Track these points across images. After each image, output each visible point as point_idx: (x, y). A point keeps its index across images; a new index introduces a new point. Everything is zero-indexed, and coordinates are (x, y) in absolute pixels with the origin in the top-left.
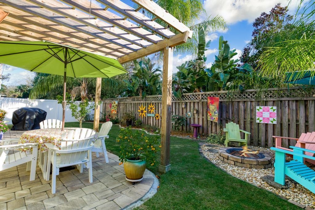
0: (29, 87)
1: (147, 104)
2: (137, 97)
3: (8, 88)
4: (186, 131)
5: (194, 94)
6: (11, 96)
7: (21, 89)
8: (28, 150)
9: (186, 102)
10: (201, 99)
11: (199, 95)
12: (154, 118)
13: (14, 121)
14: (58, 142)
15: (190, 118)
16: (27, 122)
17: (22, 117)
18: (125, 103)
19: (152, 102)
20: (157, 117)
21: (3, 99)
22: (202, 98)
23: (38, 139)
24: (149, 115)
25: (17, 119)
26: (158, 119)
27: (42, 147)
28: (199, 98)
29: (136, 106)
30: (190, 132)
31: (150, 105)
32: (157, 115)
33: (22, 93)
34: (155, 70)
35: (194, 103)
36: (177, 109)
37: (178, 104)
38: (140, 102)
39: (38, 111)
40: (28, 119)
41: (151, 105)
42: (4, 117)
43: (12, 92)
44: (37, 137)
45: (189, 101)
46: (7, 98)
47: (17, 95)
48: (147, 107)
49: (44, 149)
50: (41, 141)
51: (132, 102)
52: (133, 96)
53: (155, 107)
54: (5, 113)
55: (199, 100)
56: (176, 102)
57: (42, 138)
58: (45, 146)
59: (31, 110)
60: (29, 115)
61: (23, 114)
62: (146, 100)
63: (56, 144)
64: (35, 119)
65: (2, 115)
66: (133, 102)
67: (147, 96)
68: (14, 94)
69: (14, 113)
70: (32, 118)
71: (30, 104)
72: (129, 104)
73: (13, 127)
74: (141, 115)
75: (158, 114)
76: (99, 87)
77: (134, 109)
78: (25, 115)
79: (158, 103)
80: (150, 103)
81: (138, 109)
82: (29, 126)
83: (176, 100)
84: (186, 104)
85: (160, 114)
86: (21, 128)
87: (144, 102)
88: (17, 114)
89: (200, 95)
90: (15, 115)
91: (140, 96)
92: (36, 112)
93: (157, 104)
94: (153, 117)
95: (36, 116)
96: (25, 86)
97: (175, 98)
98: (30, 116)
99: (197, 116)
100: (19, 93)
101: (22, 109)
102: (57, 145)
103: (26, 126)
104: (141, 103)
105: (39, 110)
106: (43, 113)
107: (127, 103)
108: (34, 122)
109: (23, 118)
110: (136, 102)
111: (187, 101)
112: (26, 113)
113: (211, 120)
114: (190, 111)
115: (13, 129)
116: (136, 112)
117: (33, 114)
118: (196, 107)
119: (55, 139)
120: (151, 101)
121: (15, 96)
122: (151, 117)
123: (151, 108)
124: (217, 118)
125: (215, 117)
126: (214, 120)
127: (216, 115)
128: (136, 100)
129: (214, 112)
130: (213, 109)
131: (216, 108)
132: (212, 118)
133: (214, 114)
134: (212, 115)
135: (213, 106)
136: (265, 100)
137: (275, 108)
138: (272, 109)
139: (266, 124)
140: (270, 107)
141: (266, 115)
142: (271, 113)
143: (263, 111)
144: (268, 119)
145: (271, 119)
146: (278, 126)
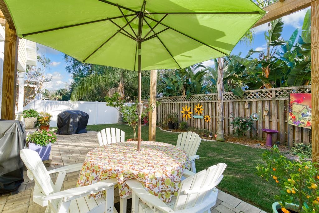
0: (66, 91)
1: (192, 104)
2: (179, 96)
3: (50, 93)
4: (250, 137)
5: (263, 90)
6: (53, 99)
7: (60, 93)
8: (99, 195)
9: (250, 102)
10: (274, 96)
11: (271, 92)
12: (203, 121)
13: (59, 124)
14: (151, 182)
15: (257, 122)
16: (71, 125)
17: (66, 120)
18: (164, 104)
19: (200, 102)
20: (207, 119)
21: (47, 102)
22: (277, 96)
23: (117, 176)
24: (195, 117)
25: (61, 122)
26: (208, 121)
27: (122, 189)
28: (271, 96)
29: (178, 107)
30: (256, 139)
31: (197, 105)
32: (206, 116)
33: (61, 97)
34: (197, 65)
35: (263, 102)
36: (235, 110)
37: (237, 104)
38: (183, 102)
39: (80, 113)
40: (72, 122)
41: (199, 105)
42: (50, 121)
43: (53, 96)
44: (116, 173)
45: (255, 100)
46: (50, 101)
47: (58, 99)
48: (192, 107)
49: (124, 191)
50: (122, 178)
51: (173, 102)
52: (174, 96)
53: (203, 107)
54: (50, 117)
55: (272, 98)
56: (235, 101)
57: (124, 174)
58: (126, 186)
59: (74, 112)
60: (73, 117)
61: (67, 117)
62: (191, 100)
63: (147, 185)
64: (78, 122)
65: (48, 119)
66: (175, 102)
67: (192, 96)
68: (55, 97)
69: (59, 116)
70: (75, 121)
71: (72, 106)
72: (169, 104)
73: (59, 130)
74: (185, 116)
75: (208, 115)
76: (154, 84)
77: (176, 110)
78: (69, 119)
79: (208, 103)
80: (197, 103)
81: (181, 110)
82: (73, 130)
83: (234, 98)
84: (250, 103)
85: (211, 116)
86: (65, 131)
87: (189, 102)
88: (62, 117)
89: (273, 92)
90: (59, 118)
91: (184, 96)
92: (79, 115)
93: (206, 104)
94: (201, 119)
95: (79, 119)
96: (63, 90)
97: (232, 97)
98: (74, 119)
99: (268, 119)
100: (58, 97)
101: (66, 112)
102: (148, 187)
103: (70, 130)
104: (185, 103)
105: (82, 112)
106: (85, 115)
107: (166, 104)
108: (77, 126)
109: (67, 122)
110: (178, 102)
111: (251, 100)
112: (70, 115)
113: (294, 125)
114: (256, 112)
115: (59, 132)
116: (178, 113)
117: (76, 118)
118: (267, 107)
119: (146, 177)
120: (198, 101)
121: (55, 99)
122: (199, 119)
123: (199, 109)
124: (308, 123)
125: (303, 121)
126: (302, 126)
127: (305, 118)
128: (178, 100)
129: (301, 114)
130: (301, 110)
131: (306, 108)
132: (297, 122)
133: (301, 116)
134: (298, 118)
135: (299, 106)
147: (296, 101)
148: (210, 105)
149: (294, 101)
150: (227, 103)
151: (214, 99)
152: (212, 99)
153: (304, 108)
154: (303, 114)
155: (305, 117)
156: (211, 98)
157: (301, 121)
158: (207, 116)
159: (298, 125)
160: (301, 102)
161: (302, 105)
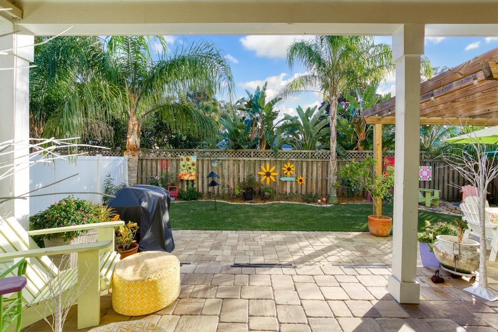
1: (278, 162)
2: (254, 150)
5: (360, 152)
12: (294, 183)
19: (291, 159)
20: (301, 181)
24: (283, 179)
26: (302, 183)
29: (252, 166)
31: (287, 164)
32: (299, 178)
38: (261, 159)
41: (289, 164)
48: (278, 166)
51: (239, 159)
53: (295, 167)
62: (276, 157)
66: (244, 159)
67: (279, 151)
72: (232, 162)
74: (266, 179)
77: (247, 171)
79: (302, 161)
80: (286, 161)
81: (257, 169)
85: (305, 177)
87: (273, 159)
91: (264, 150)
93: (300, 163)
94: (291, 182)
104: (265, 161)
110: (252, 159)
120: (288, 158)
122: (288, 182)
123: (289, 169)
128: (252, 156)
136: (424, 161)
137: (431, 167)
138: (429, 168)
139: (424, 181)
140: (428, 167)
141: (425, 173)
142: (428, 172)
143: (423, 170)
144: (426, 176)
145: (428, 177)
146: (432, 182)
148: (304, 164)
150: (326, 163)
151: (310, 157)
152: (308, 157)
156: (306, 155)
158: (301, 177)
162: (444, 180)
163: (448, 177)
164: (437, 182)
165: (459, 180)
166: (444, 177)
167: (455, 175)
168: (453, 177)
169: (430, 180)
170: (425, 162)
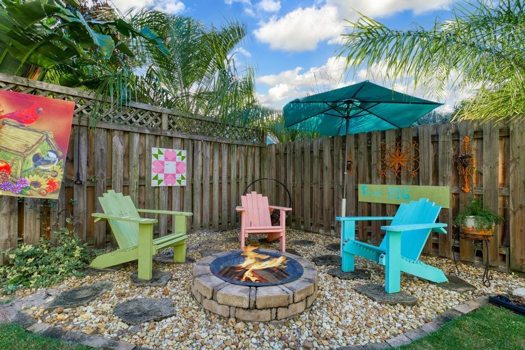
124: (51, 183)
125: (36, 178)
126: (33, 192)
127: (44, 170)
129: (31, 157)
130: (30, 145)
131: (47, 139)
132: (16, 183)
133: (31, 165)
134: (19, 172)
135: (27, 132)
136: (169, 134)
137: (184, 153)
138: (180, 154)
139: (170, 188)
140: (177, 151)
141: (170, 168)
142: (178, 164)
143: (166, 159)
144: (174, 175)
145: (178, 177)
146: (188, 190)
147: (11, 116)
149: (5, 116)
153: (41, 139)
154: (37, 158)
155: (42, 167)
157: (29, 179)
159: (21, 193)
160: (31, 122)
161: (35, 131)
162: (211, 184)
163: (220, 178)
164: (199, 190)
165: (238, 183)
166: (211, 178)
167: (232, 171)
168: (229, 178)
169: (184, 183)
170: (171, 138)
